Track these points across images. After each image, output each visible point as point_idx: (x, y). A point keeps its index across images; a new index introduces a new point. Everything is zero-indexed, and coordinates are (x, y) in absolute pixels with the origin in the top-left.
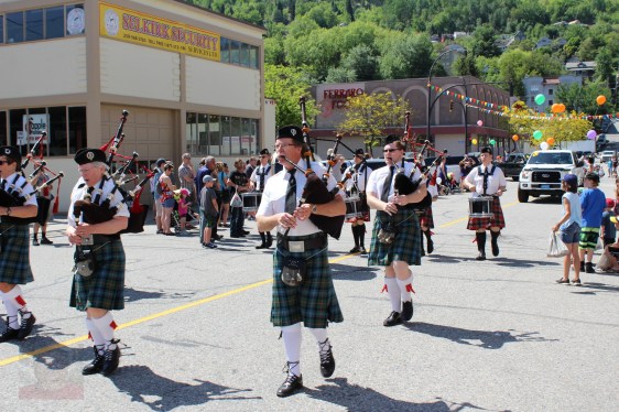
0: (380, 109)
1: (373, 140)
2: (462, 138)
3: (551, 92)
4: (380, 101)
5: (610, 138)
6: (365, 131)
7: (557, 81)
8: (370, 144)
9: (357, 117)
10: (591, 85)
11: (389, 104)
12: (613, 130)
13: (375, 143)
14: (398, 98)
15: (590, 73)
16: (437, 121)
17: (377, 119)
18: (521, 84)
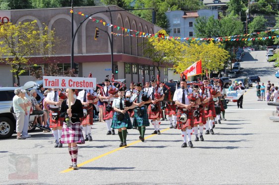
0: (24, 38)
1: (20, 69)
2: (109, 66)
3: (191, 24)
4: (26, 29)
5: (244, 65)
6: (11, 60)
7: (196, 14)
8: (17, 73)
9: (2, 46)
10: (226, 18)
11: (34, 32)
12: (249, 58)
13: (22, 71)
14: (44, 27)
15: (224, 8)
16: (84, 49)
17: (23, 47)
18: (165, 17)
